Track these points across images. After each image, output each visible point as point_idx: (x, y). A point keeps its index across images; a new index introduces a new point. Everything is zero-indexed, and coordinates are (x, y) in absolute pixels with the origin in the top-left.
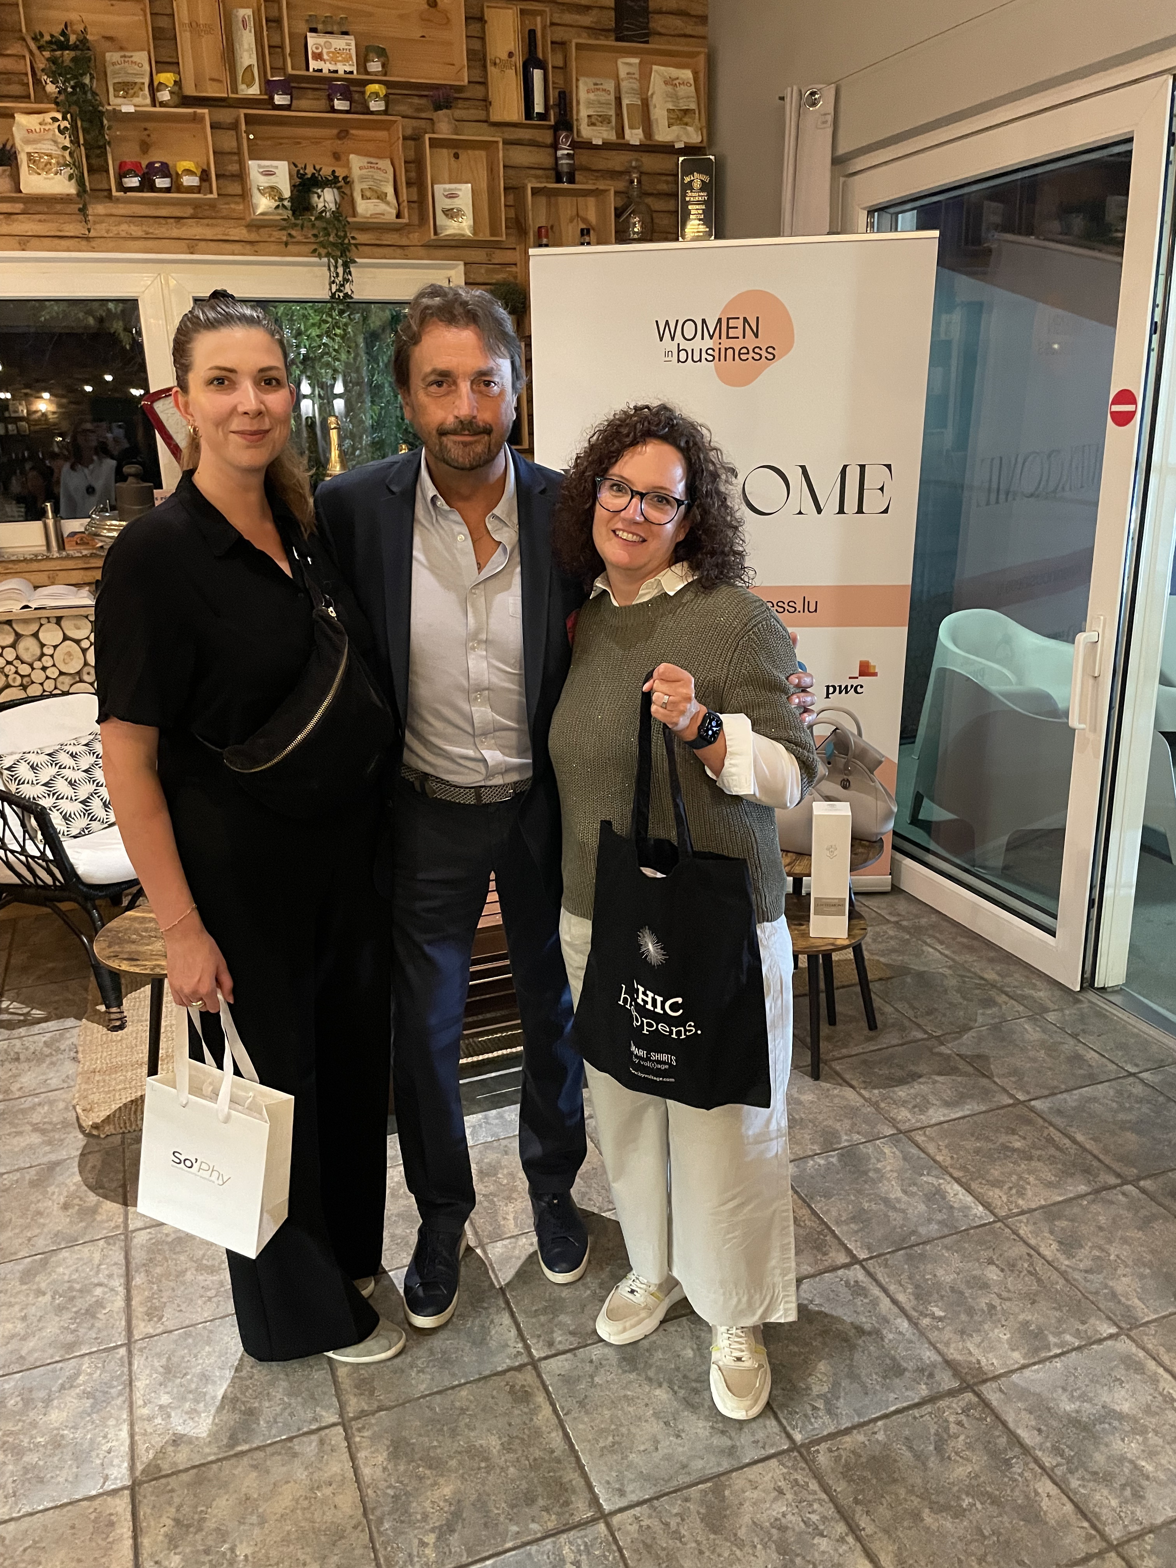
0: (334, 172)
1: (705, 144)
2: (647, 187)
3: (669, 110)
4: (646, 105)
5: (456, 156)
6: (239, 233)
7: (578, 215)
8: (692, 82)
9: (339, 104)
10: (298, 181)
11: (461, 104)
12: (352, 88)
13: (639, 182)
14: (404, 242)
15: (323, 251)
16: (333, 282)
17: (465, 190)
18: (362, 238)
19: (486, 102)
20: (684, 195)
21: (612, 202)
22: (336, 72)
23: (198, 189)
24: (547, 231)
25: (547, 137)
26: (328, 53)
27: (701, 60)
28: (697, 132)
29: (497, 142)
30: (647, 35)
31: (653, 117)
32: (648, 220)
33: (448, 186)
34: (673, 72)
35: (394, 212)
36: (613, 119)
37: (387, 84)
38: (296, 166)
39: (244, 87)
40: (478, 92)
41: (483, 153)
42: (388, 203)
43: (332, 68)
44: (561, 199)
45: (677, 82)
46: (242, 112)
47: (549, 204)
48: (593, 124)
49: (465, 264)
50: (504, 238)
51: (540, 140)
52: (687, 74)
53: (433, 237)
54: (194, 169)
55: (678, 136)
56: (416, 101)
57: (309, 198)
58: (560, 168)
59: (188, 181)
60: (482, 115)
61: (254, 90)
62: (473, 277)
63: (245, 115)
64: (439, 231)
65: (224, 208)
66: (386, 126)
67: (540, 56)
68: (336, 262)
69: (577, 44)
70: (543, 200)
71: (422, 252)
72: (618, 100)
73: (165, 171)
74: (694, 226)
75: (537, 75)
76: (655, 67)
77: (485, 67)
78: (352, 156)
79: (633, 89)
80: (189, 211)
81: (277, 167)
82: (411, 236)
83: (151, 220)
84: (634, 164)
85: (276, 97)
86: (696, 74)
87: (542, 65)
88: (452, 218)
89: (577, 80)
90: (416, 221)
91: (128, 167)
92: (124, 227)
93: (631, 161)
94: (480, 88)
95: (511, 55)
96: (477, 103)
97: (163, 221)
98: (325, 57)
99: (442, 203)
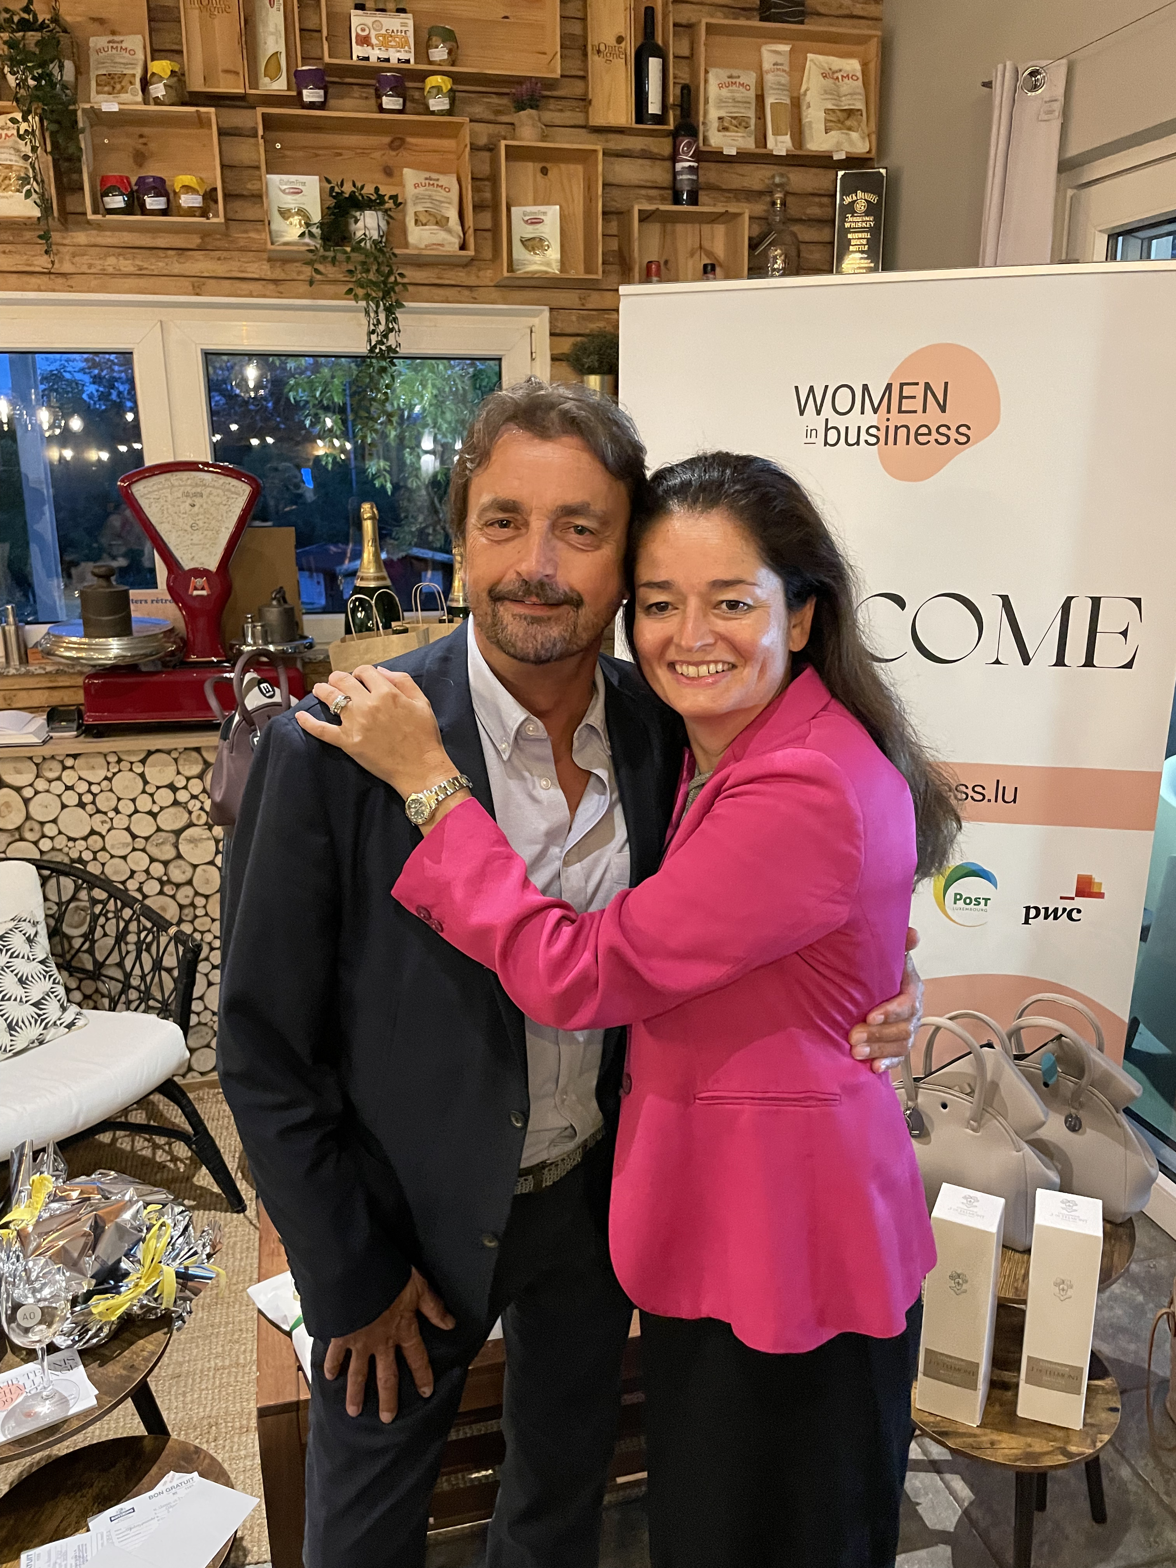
0: (377, 189)
1: (873, 154)
2: (794, 211)
3: (827, 111)
4: (796, 104)
5: (544, 171)
6: (259, 268)
7: (701, 247)
8: (859, 75)
9: (389, 102)
10: (331, 202)
11: (552, 104)
12: (409, 84)
13: (783, 204)
14: (472, 281)
15: (360, 292)
16: (373, 332)
17: (552, 214)
18: (412, 275)
19: (585, 101)
20: (843, 220)
21: (745, 230)
22: (387, 60)
23: (204, 212)
24: (659, 267)
25: (664, 147)
26: (377, 37)
27: (873, 47)
28: (863, 138)
29: (595, 151)
30: (803, 13)
31: (805, 120)
32: (794, 253)
33: (529, 209)
34: (836, 63)
35: (456, 242)
36: (753, 122)
37: (456, 78)
38: (329, 181)
39: (267, 80)
40: (577, 88)
41: (580, 168)
42: (449, 231)
43: (384, 55)
44: (680, 228)
45: (839, 75)
46: (260, 110)
47: (664, 233)
48: (726, 129)
49: (551, 309)
50: (599, 276)
51: (656, 150)
52: (853, 65)
53: (506, 274)
54: (197, 187)
55: (838, 143)
56: (495, 100)
57: (347, 224)
58: (678, 186)
59: (187, 201)
60: (578, 118)
61: (280, 85)
62: (560, 327)
63: (264, 115)
64: (515, 267)
65: (240, 237)
66: (452, 131)
67: (660, 42)
68: (378, 306)
69: (708, 25)
70: (655, 229)
71: (495, 294)
72: (760, 99)
73: (160, 187)
74: (854, 261)
75: (654, 64)
76: (810, 56)
77: (585, 55)
78: (406, 171)
79: (779, 83)
80: (195, 241)
81: (304, 184)
82: (481, 274)
83: (148, 252)
84: (777, 180)
85: (305, 92)
86: (865, 65)
87: (660, 53)
88: (533, 249)
89: (707, 72)
90: (487, 254)
91: (112, 182)
92: (112, 260)
93: (773, 177)
94: (580, 83)
95: (620, 40)
96: (575, 103)
97: (161, 253)
98: (374, 41)
99: (521, 230)
